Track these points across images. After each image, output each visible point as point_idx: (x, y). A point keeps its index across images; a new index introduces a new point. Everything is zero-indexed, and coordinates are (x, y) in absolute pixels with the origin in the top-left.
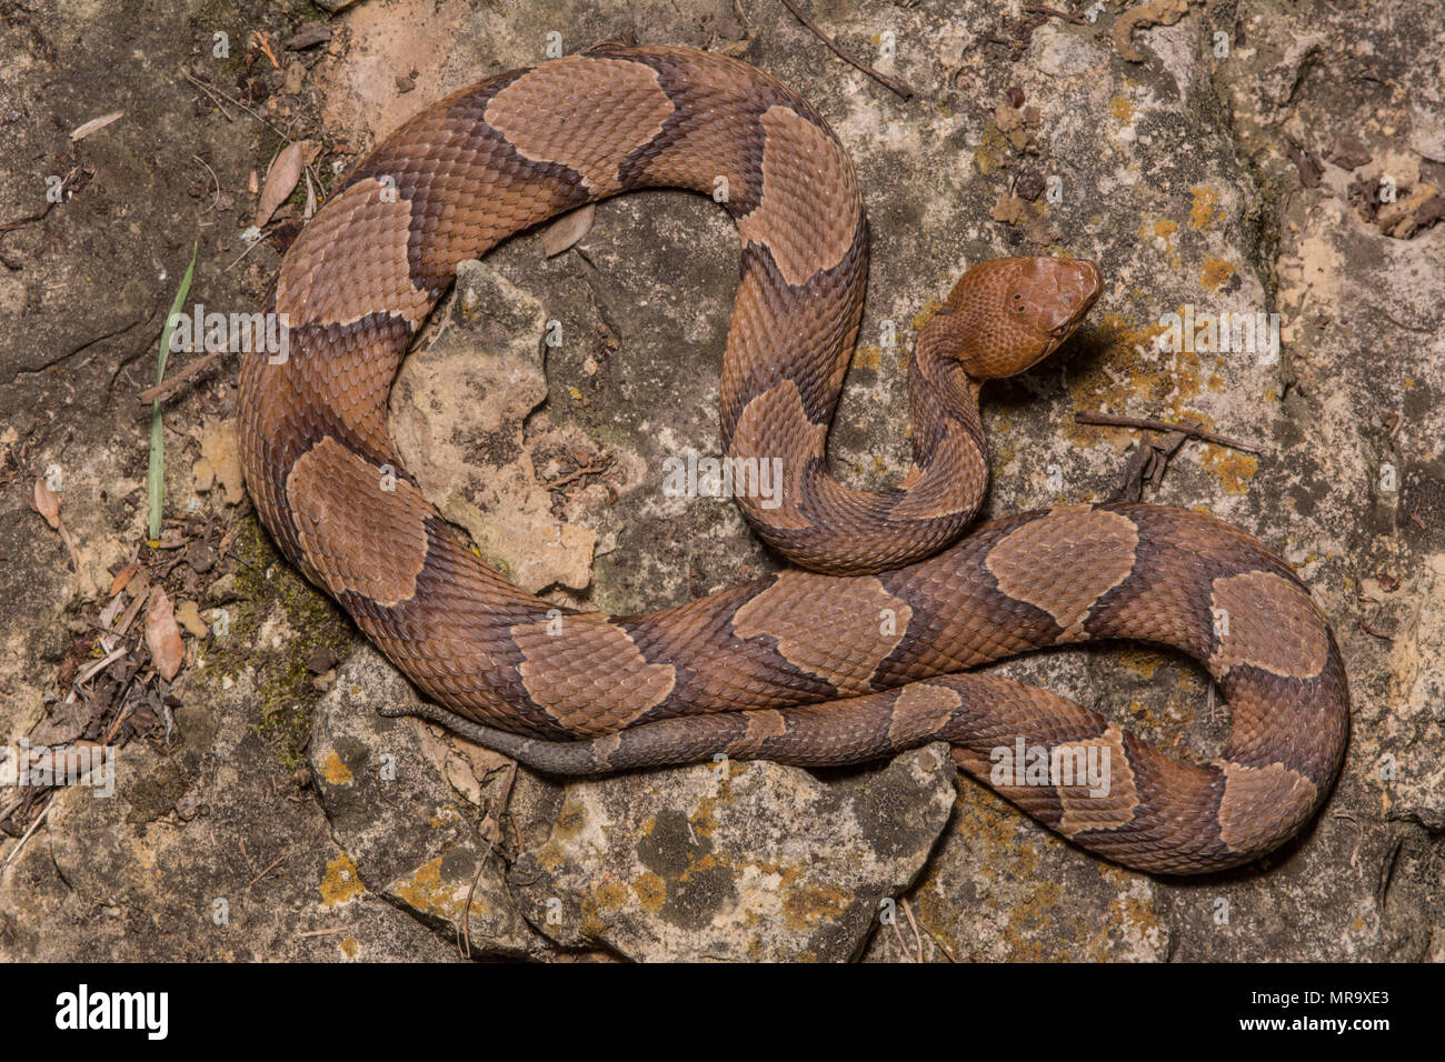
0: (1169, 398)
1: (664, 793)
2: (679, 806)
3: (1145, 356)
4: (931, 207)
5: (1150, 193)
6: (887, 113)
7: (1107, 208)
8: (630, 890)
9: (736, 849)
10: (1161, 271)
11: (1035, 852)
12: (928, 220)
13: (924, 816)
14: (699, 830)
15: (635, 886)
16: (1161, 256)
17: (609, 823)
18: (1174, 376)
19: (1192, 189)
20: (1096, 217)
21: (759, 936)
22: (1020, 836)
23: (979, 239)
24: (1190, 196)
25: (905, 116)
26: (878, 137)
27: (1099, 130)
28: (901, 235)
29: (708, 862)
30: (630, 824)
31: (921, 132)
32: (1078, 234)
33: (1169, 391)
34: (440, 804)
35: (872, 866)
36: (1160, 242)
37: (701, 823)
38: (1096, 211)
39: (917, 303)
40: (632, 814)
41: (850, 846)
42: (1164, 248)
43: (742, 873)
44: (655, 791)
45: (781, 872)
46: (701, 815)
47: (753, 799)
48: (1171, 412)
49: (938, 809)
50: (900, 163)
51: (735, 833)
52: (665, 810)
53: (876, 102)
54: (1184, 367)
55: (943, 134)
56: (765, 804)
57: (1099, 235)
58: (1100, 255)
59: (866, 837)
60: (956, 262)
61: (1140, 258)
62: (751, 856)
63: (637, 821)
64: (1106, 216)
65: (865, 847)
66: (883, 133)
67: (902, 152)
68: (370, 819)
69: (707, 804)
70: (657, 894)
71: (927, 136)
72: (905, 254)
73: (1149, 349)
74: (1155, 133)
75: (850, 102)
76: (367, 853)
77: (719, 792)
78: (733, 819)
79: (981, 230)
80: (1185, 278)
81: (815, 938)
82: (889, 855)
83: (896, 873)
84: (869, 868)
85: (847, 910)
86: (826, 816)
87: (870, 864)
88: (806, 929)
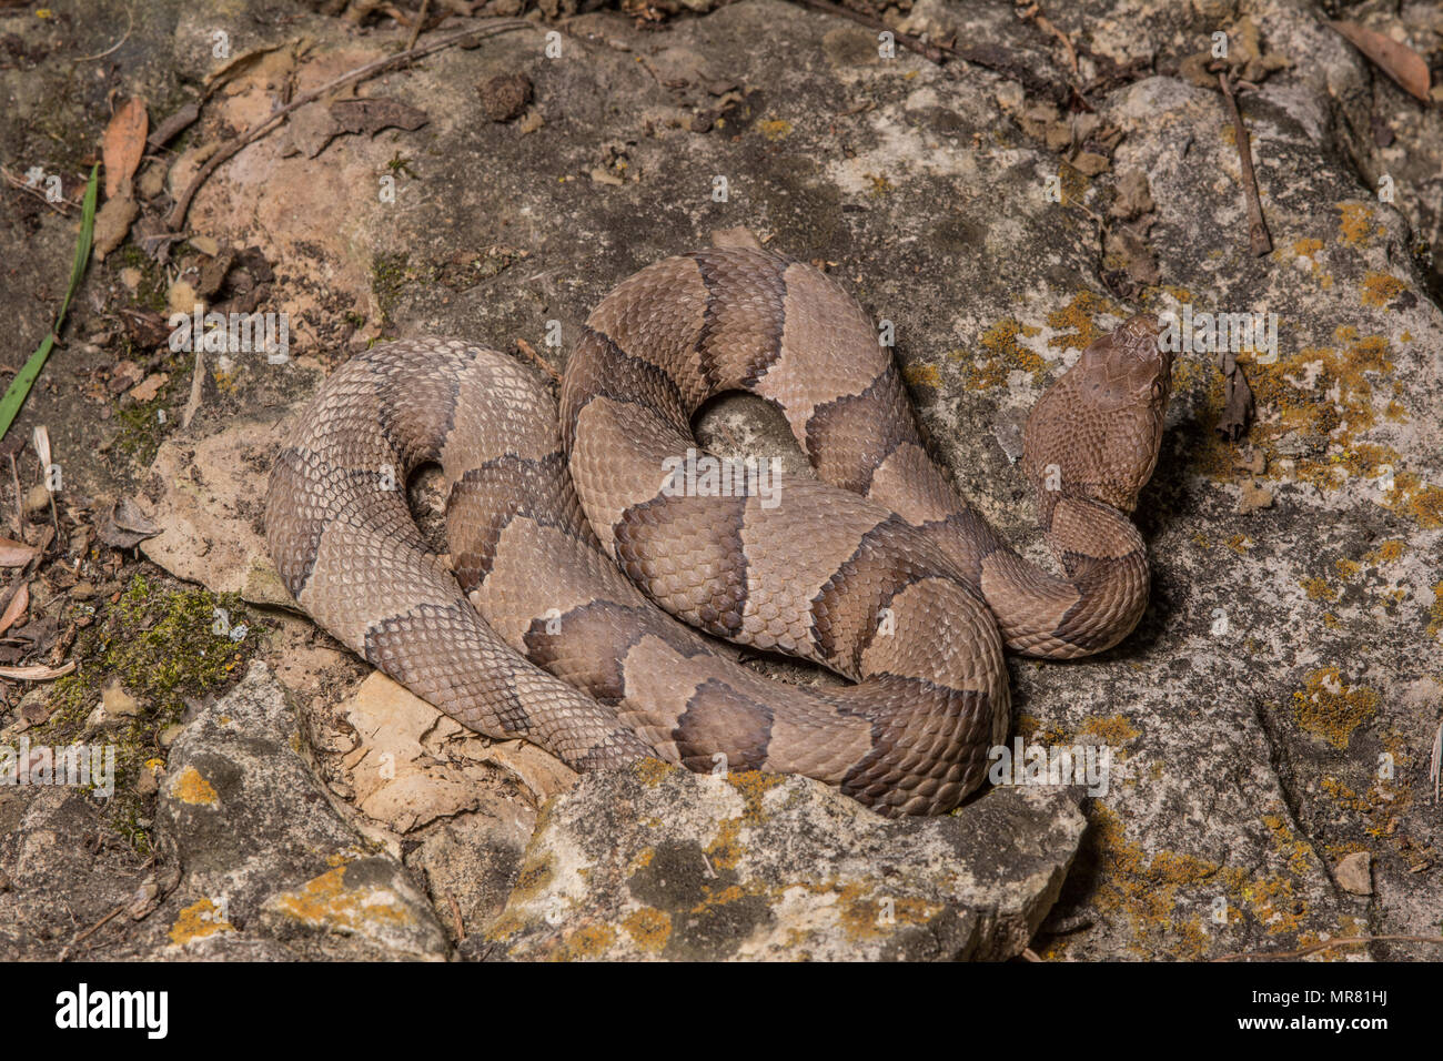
0: (1335, 434)
1: (667, 822)
2: (689, 833)
3: (1299, 386)
4: (995, 227)
5: (1286, 218)
6: (931, 140)
7: (1231, 240)
8: (619, 930)
9: (772, 875)
10: (1309, 293)
11: (1204, 930)
12: (993, 241)
13: (1042, 843)
14: (718, 862)
15: (628, 924)
16: (1306, 278)
17: (589, 865)
18: (1339, 409)
19: (1339, 205)
20: (1216, 252)
21: (808, 953)
22: (1180, 909)
23: (1062, 265)
24: (1339, 212)
25: (955, 142)
26: (920, 162)
27: (1209, 159)
28: (958, 254)
29: (733, 894)
30: (620, 859)
31: (977, 159)
32: (1193, 272)
33: (1335, 426)
34: (345, 844)
35: (970, 890)
36: (1304, 262)
37: (723, 852)
38: (1214, 245)
39: (984, 322)
40: (621, 850)
41: (936, 868)
42: (1309, 268)
43: (780, 898)
44: (654, 822)
45: (837, 890)
46: (721, 842)
47: (795, 814)
48: (1339, 448)
49: (1061, 835)
50: (951, 189)
51: (770, 855)
52: (669, 841)
53: (914, 130)
54: (1351, 397)
55: (1006, 164)
56: (812, 819)
57: (1221, 270)
58: (1225, 291)
59: (961, 855)
60: (1034, 284)
61: (1279, 285)
62: (794, 878)
63: (629, 857)
64: (1229, 250)
65: (959, 869)
66: (927, 158)
67: (955, 176)
68: (243, 854)
69: (730, 827)
70: (658, 929)
71: (984, 165)
72: (964, 274)
73: (1301, 376)
74: (1284, 156)
75: (882, 134)
76: (239, 893)
77: (746, 811)
78: (766, 839)
79: (1065, 257)
80: (1340, 296)
81: (890, 947)
82: (994, 878)
83: (1004, 896)
84: (966, 892)
85: (935, 919)
86: (900, 838)
87: (967, 887)
88: (876, 936)
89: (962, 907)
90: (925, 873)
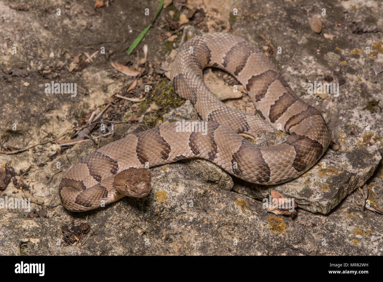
13: (370, 161)
21: (309, 178)
35: (351, 169)
41: (343, 163)
45: (319, 165)
49: (375, 160)
59: (349, 161)
65: (349, 164)
81: (329, 179)
82: (357, 167)
83: (359, 172)
84: (350, 170)
85: (341, 174)
86: (336, 156)
87: (350, 168)
88: (326, 176)
89: (348, 172)
90: (341, 164)
